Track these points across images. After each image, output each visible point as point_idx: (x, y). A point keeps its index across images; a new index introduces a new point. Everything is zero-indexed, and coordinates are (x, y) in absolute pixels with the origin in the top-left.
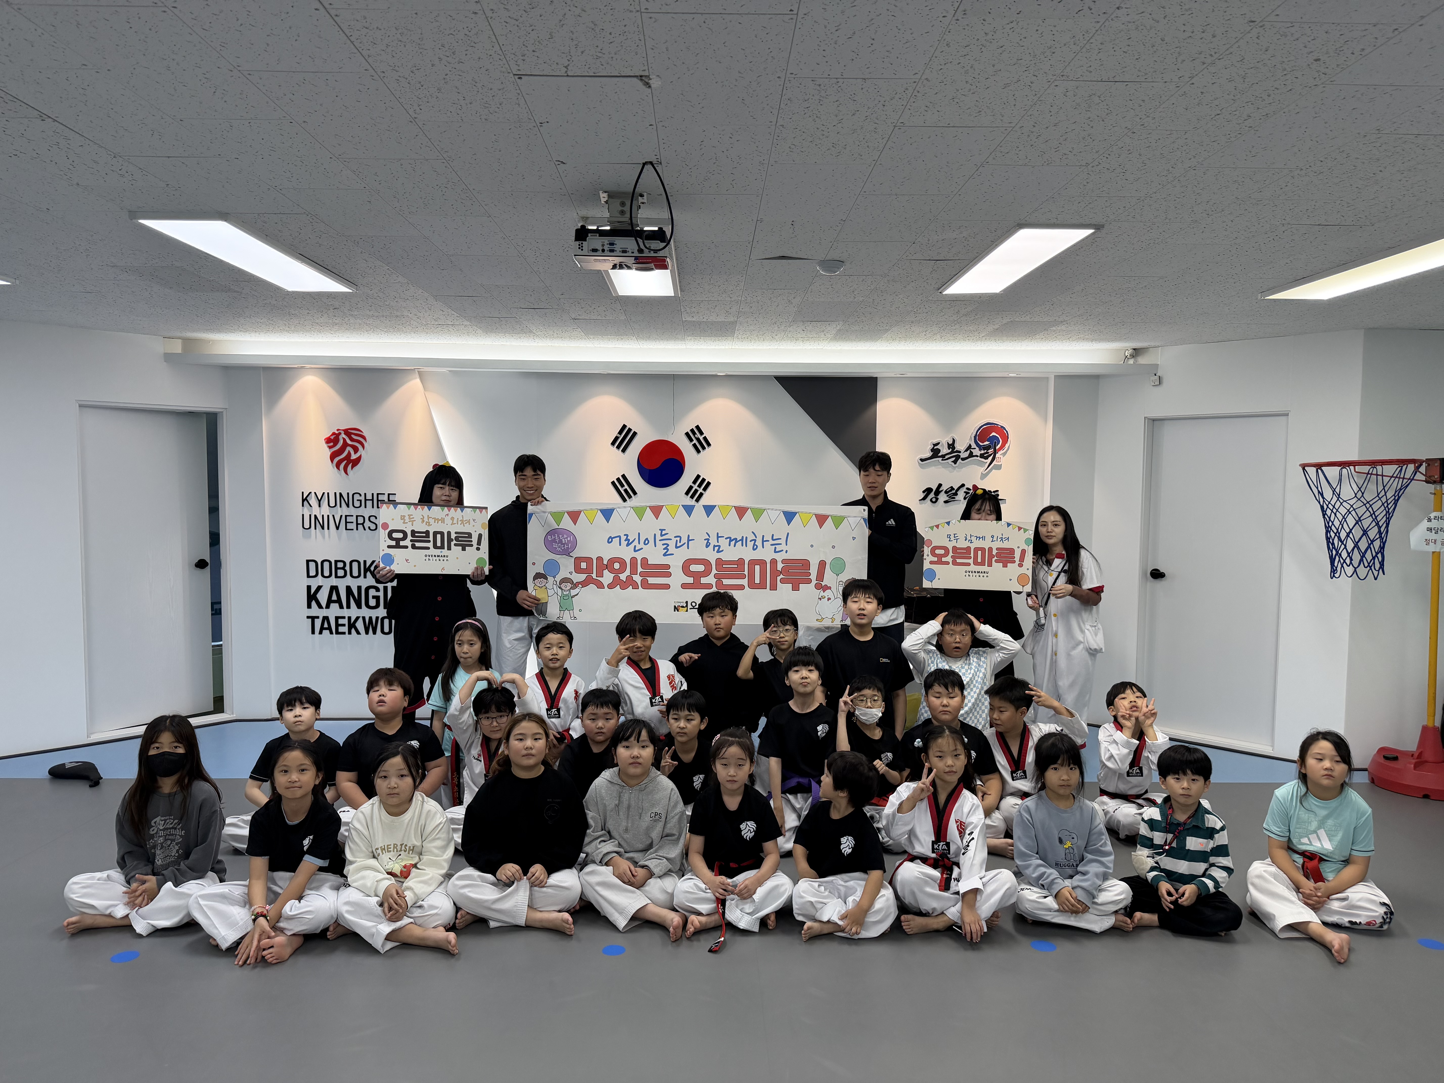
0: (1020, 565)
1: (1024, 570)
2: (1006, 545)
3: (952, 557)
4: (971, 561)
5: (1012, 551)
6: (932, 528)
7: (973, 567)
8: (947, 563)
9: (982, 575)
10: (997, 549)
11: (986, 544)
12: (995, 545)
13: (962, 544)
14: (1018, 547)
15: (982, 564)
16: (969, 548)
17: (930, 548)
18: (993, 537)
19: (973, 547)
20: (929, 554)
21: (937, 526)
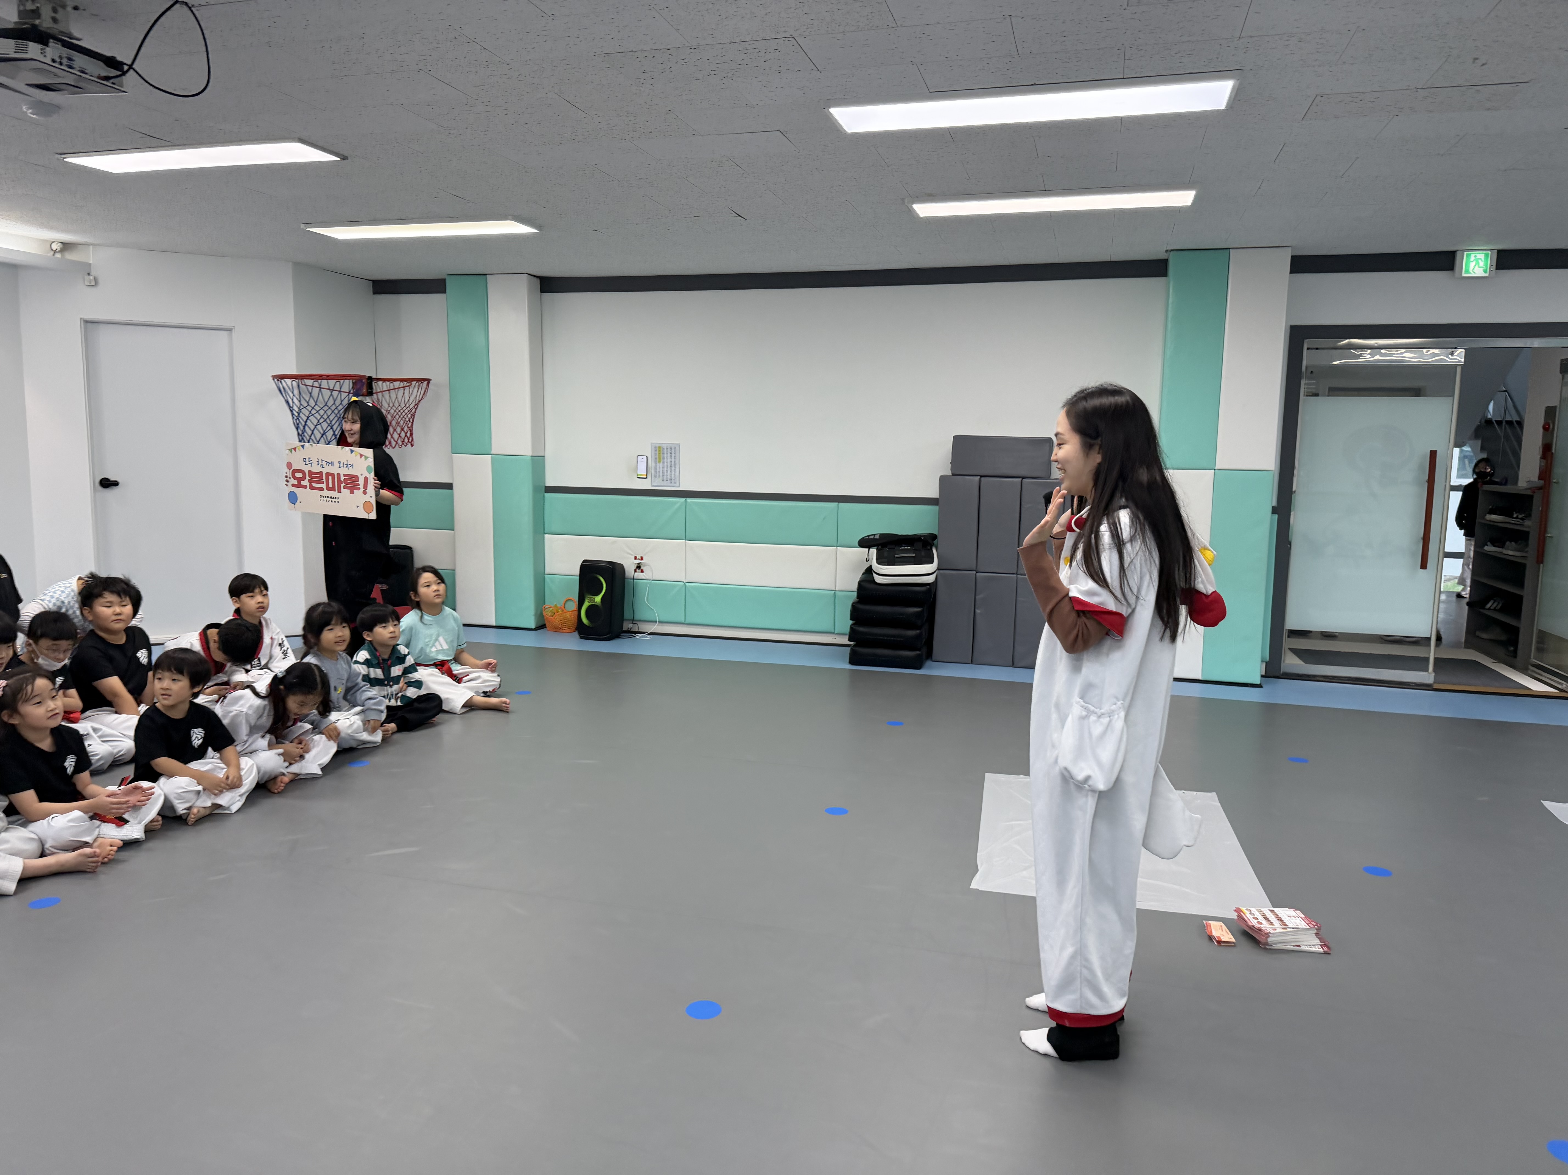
0: (365, 493)
1: (367, 498)
2: (351, 472)
3: (309, 481)
4: (324, 486)
5: (356, 478)
6: (290, 450)
7: (326, 493)
8: (305, 487)
9: (334, 500)
10: (345, 475)
11: (335, 470)
12: (343, 471)
13: (316, 469)
14: (362, 475)
15: (333, 489)
16: (321, 473)
17: (291, 470)
18: (339, 463)
19: (325, 471)
20: (291, 477)
21: (295, 449)
